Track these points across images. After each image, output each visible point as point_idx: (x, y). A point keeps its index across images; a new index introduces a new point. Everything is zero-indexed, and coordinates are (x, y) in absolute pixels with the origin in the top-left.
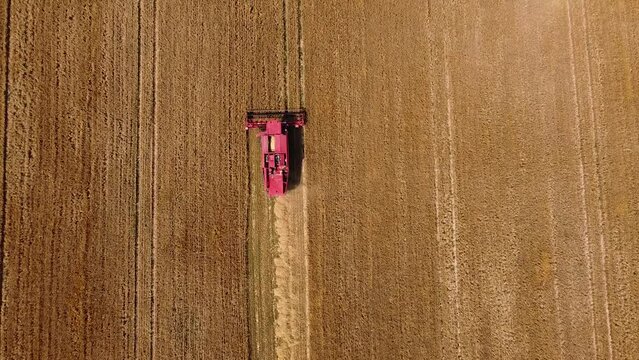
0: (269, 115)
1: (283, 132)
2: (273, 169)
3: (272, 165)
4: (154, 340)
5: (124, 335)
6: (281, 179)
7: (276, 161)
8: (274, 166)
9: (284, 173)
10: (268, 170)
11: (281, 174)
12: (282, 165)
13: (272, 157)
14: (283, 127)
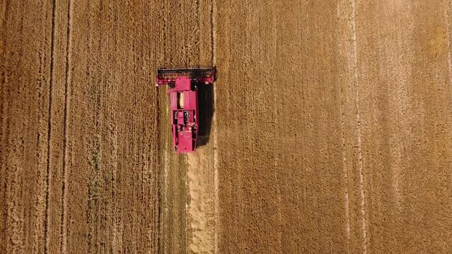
0: (179, 72)
1: (192, 89)
2: (182, 126)
3: (181, 122)
4: (68, 101)
5: (40, 95)
6: (190, 136)
7: (185, 117)
8: (182, 123)
9: (193, 129)
10: (177, 128)
11: (190, 131)
12: (190, 121)
13: (181, 114)
14: (193, 84)
